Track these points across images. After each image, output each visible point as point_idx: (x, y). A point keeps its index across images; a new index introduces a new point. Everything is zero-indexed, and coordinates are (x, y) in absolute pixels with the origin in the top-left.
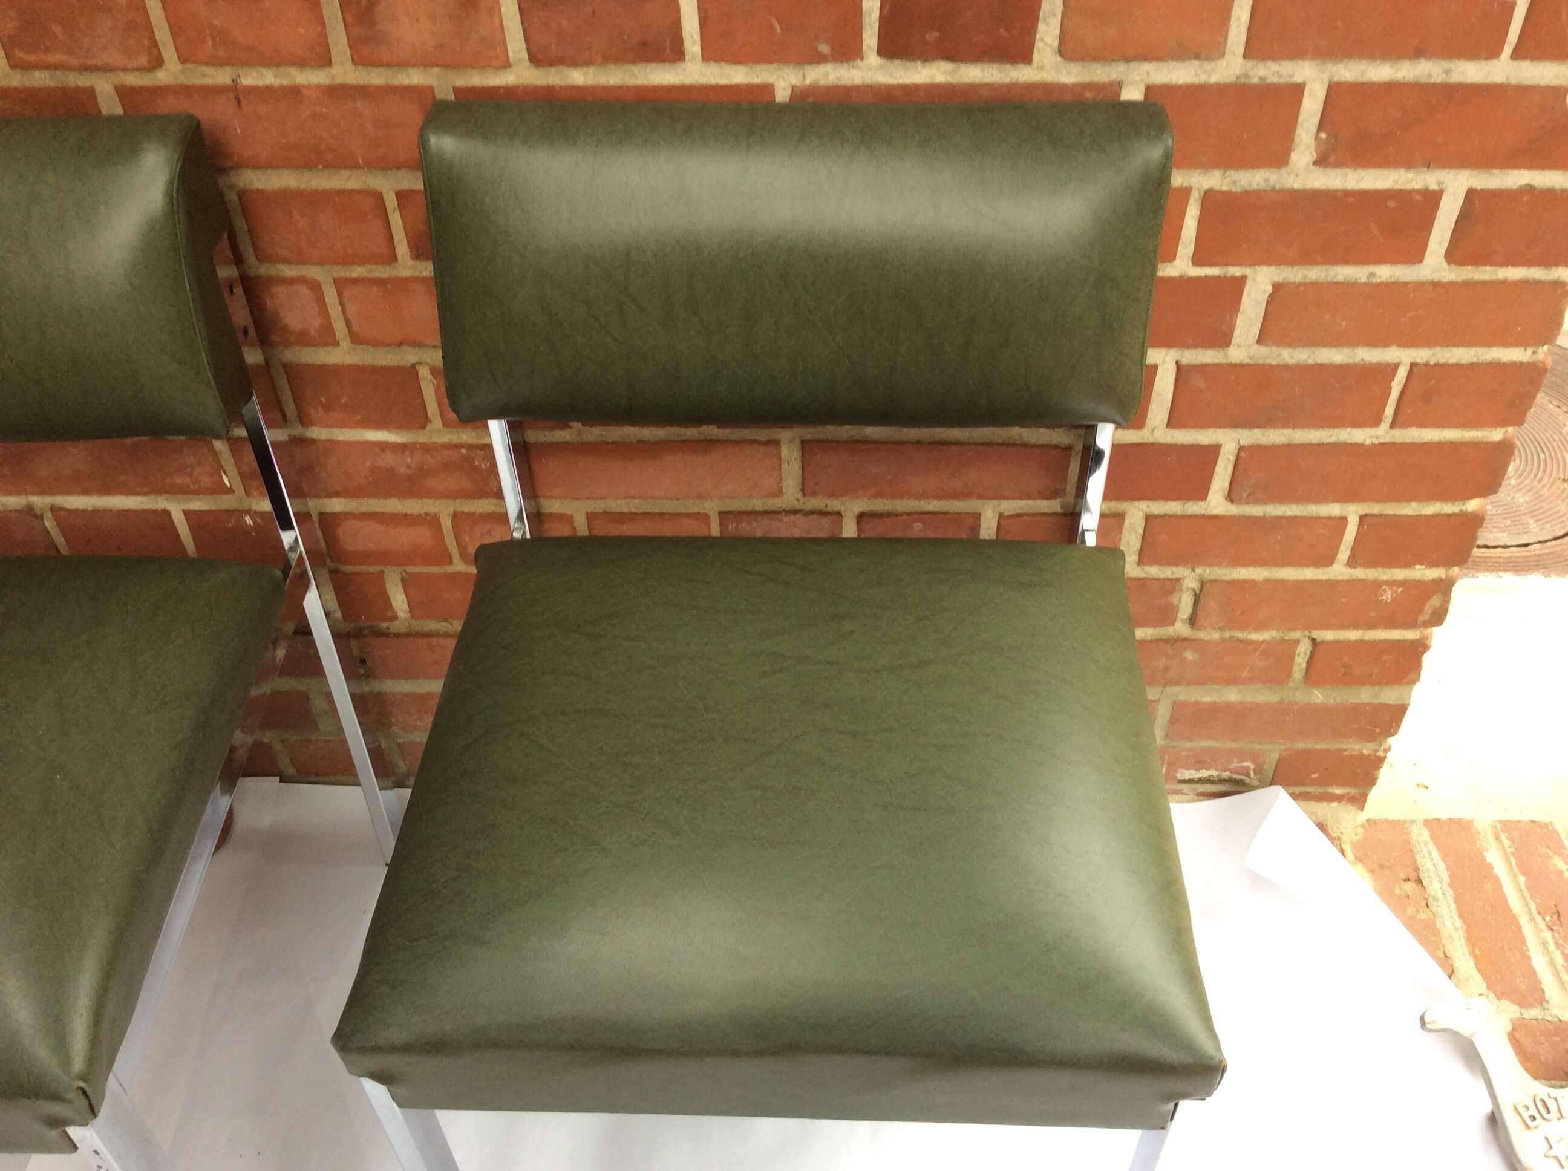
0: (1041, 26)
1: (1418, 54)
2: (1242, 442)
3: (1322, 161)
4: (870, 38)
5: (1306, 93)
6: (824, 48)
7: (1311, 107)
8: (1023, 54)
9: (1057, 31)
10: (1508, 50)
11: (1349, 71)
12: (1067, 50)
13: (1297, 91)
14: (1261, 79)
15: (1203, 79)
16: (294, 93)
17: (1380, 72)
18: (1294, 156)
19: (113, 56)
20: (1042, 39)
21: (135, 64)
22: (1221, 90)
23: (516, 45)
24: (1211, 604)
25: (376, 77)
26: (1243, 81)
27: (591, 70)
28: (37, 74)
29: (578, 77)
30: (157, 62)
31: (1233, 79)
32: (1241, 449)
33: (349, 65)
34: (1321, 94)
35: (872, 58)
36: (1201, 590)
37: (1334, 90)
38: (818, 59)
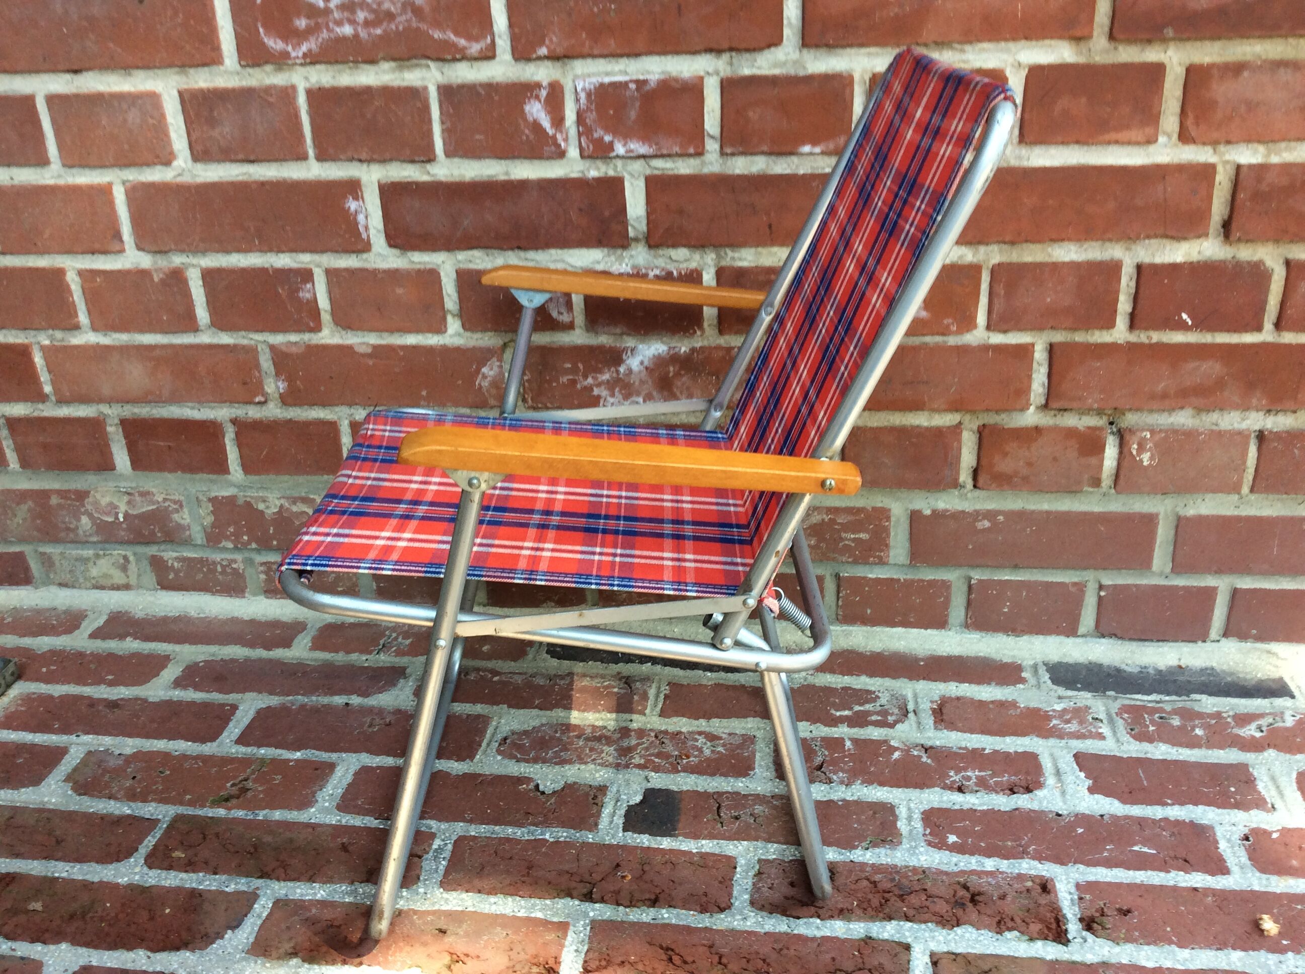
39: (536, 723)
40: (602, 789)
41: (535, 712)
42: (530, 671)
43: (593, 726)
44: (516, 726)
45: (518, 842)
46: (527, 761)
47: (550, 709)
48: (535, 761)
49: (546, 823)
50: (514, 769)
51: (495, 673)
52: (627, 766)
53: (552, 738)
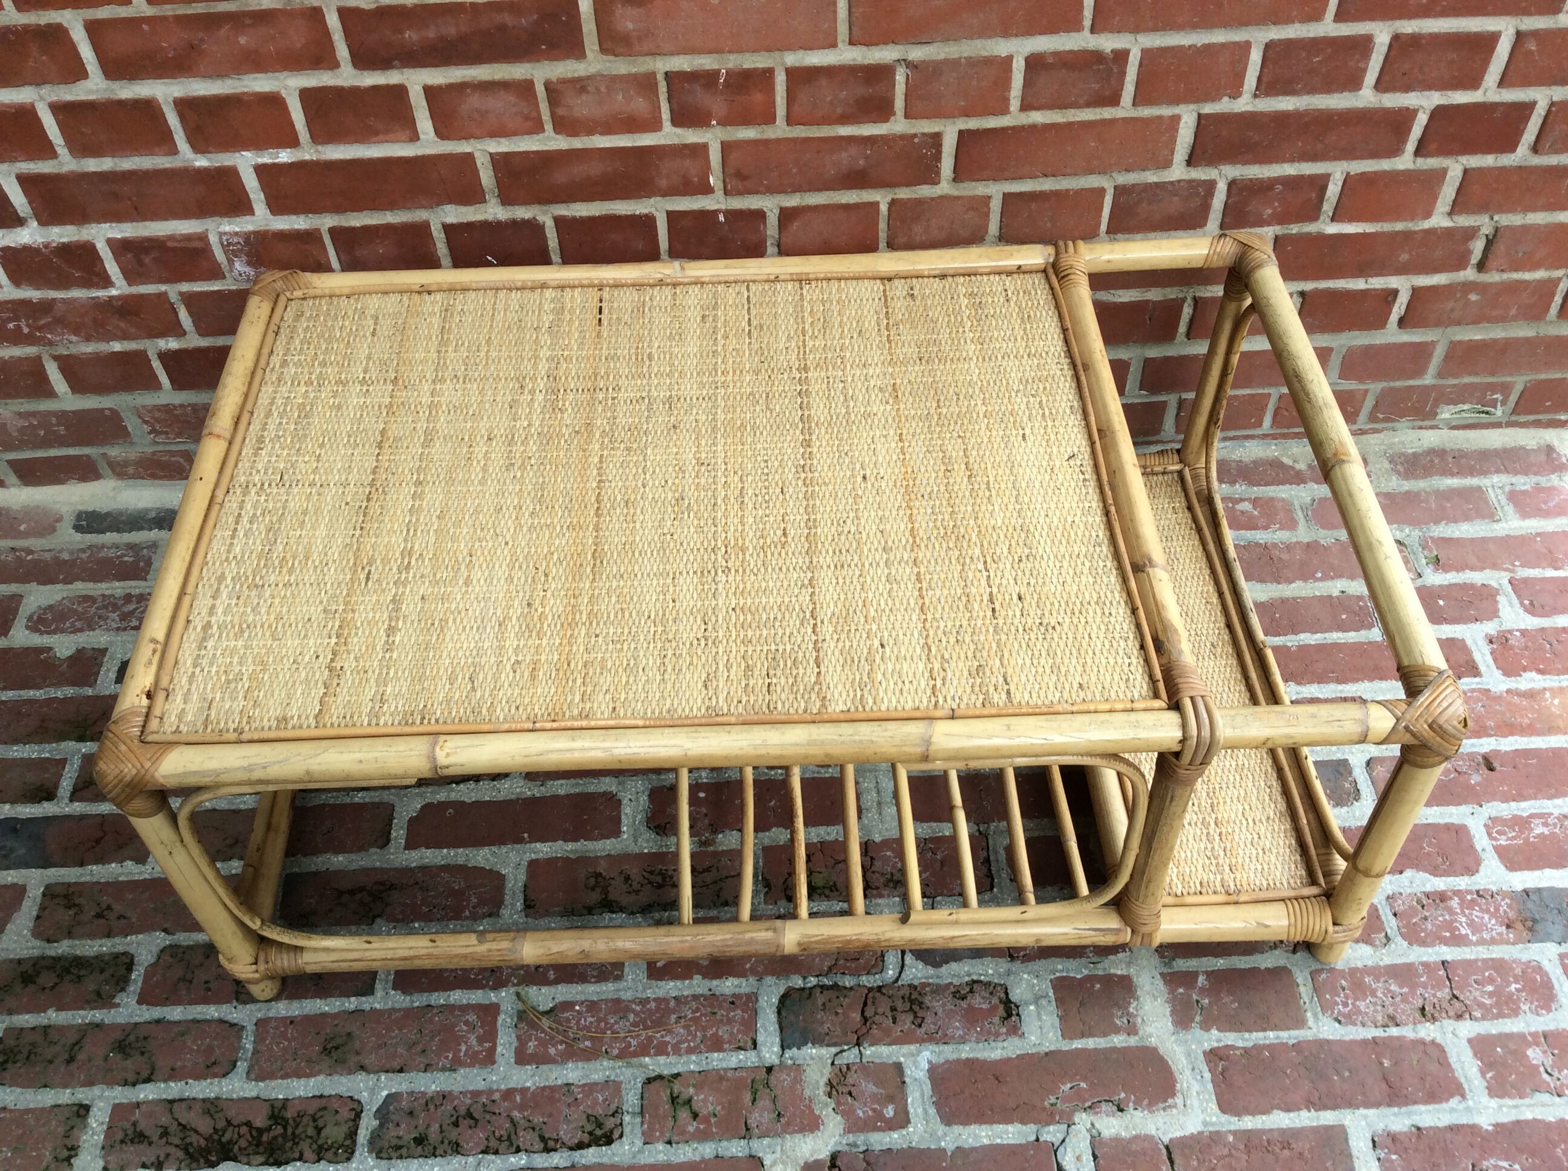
2: (1555, 99)
24: (1500, 248)
32: (1553, 104)
36: (1495, 236)
39: (59, 597)
40: (103, 651)
41: (59, 586)
42: (58, 548)
43: (103, 595)
44: (45, 603)
45: (36, 701)
46: (48, 633)
47: (71, 583)
48: (54, 632)
49: (58, 685)
50: (38, 640)
51: (29, 552)
52: (125, 629)
53: (70, 610)
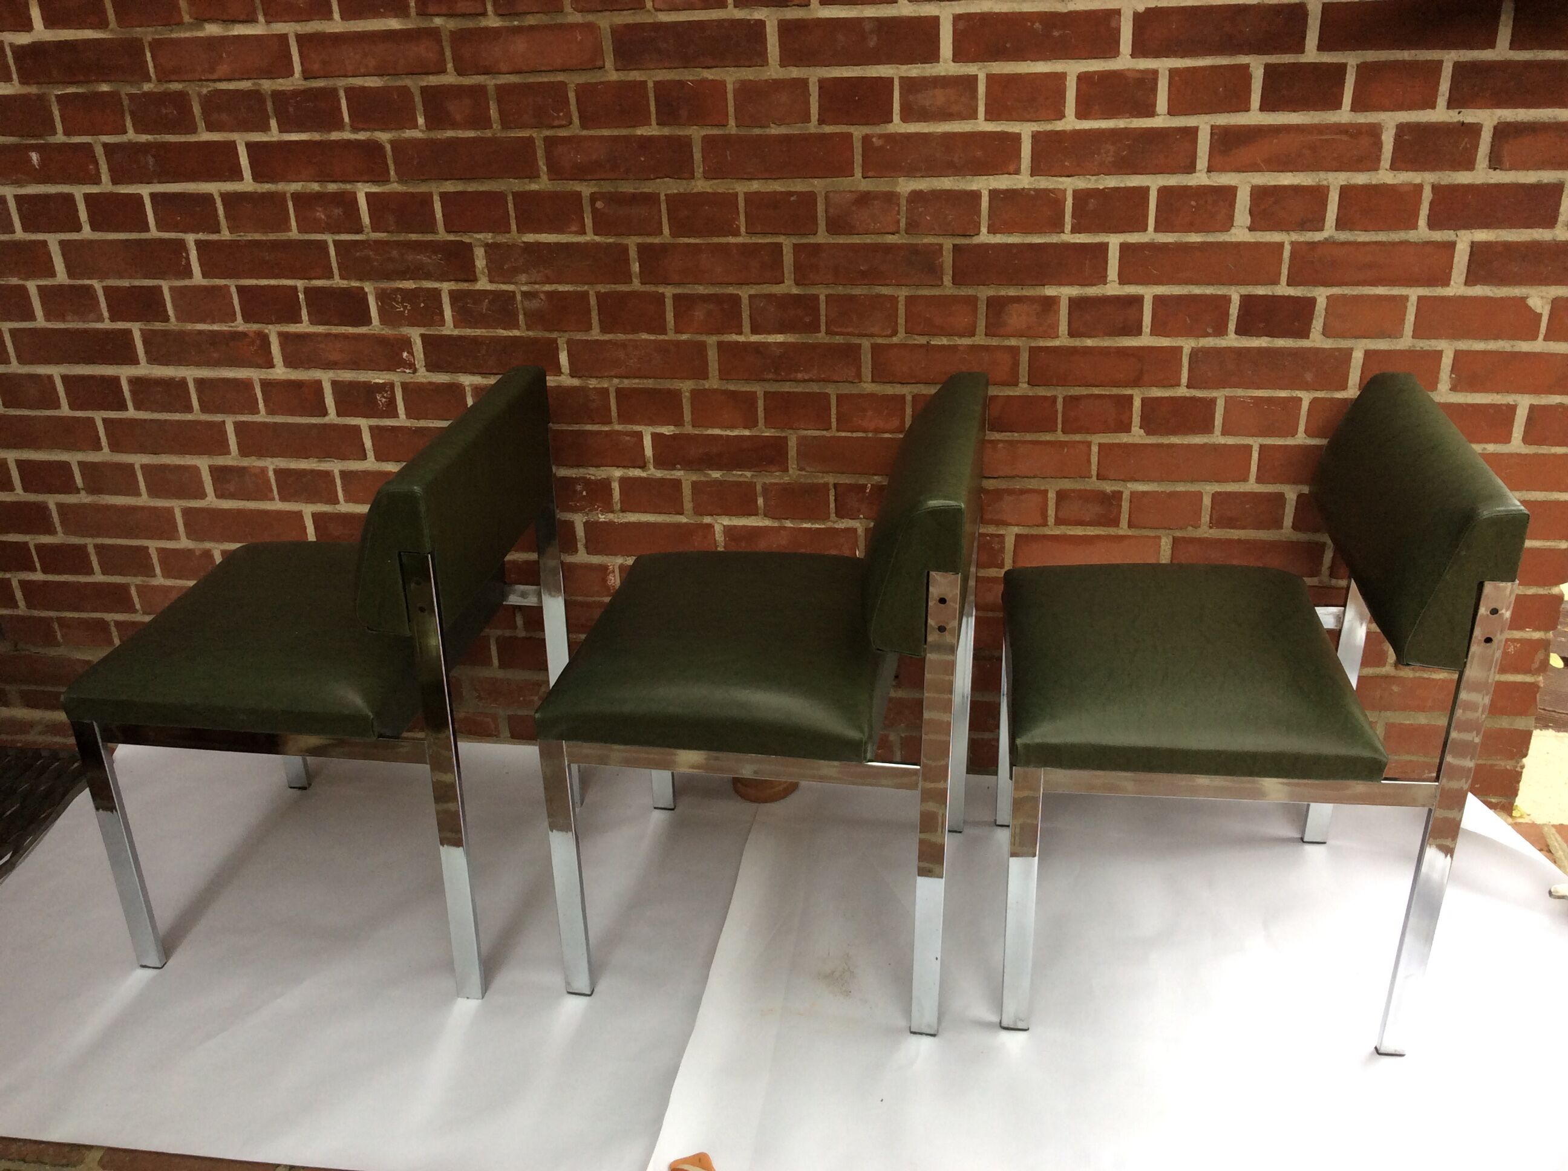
0: (1314, 322)
1: (1496, 338)
3: (1454, 389)
4: (1232, 326)
5: (1444, 355)
6: (1210, 330)
7: (1447, 361)
8: (1304, 334)
9: (1322, 324)
10: (1541, 336)
11: (1465, 345)
12: (1326, 333)
13: (1439, 354)
14: (1421, 348)
15: (1393, 347)
16: (956, 347)
17: (1479, 346)
18: (1439, 386)
19: (876, 330)
20: (1314, 328)
21: (885, 333)
22: (1401, 352)
23: (1063, 328)
25: (994, 342)
26: (1412, 349)
27: (1096, 339)
28: (837, 337)
29: (1089, 342)
30: (895, 333)
31: (1407, 348)
33: (983, 337)
34: (1452, 356)
35: (1232, 335)
37: (1458, 355)
38: (1207, 335)
